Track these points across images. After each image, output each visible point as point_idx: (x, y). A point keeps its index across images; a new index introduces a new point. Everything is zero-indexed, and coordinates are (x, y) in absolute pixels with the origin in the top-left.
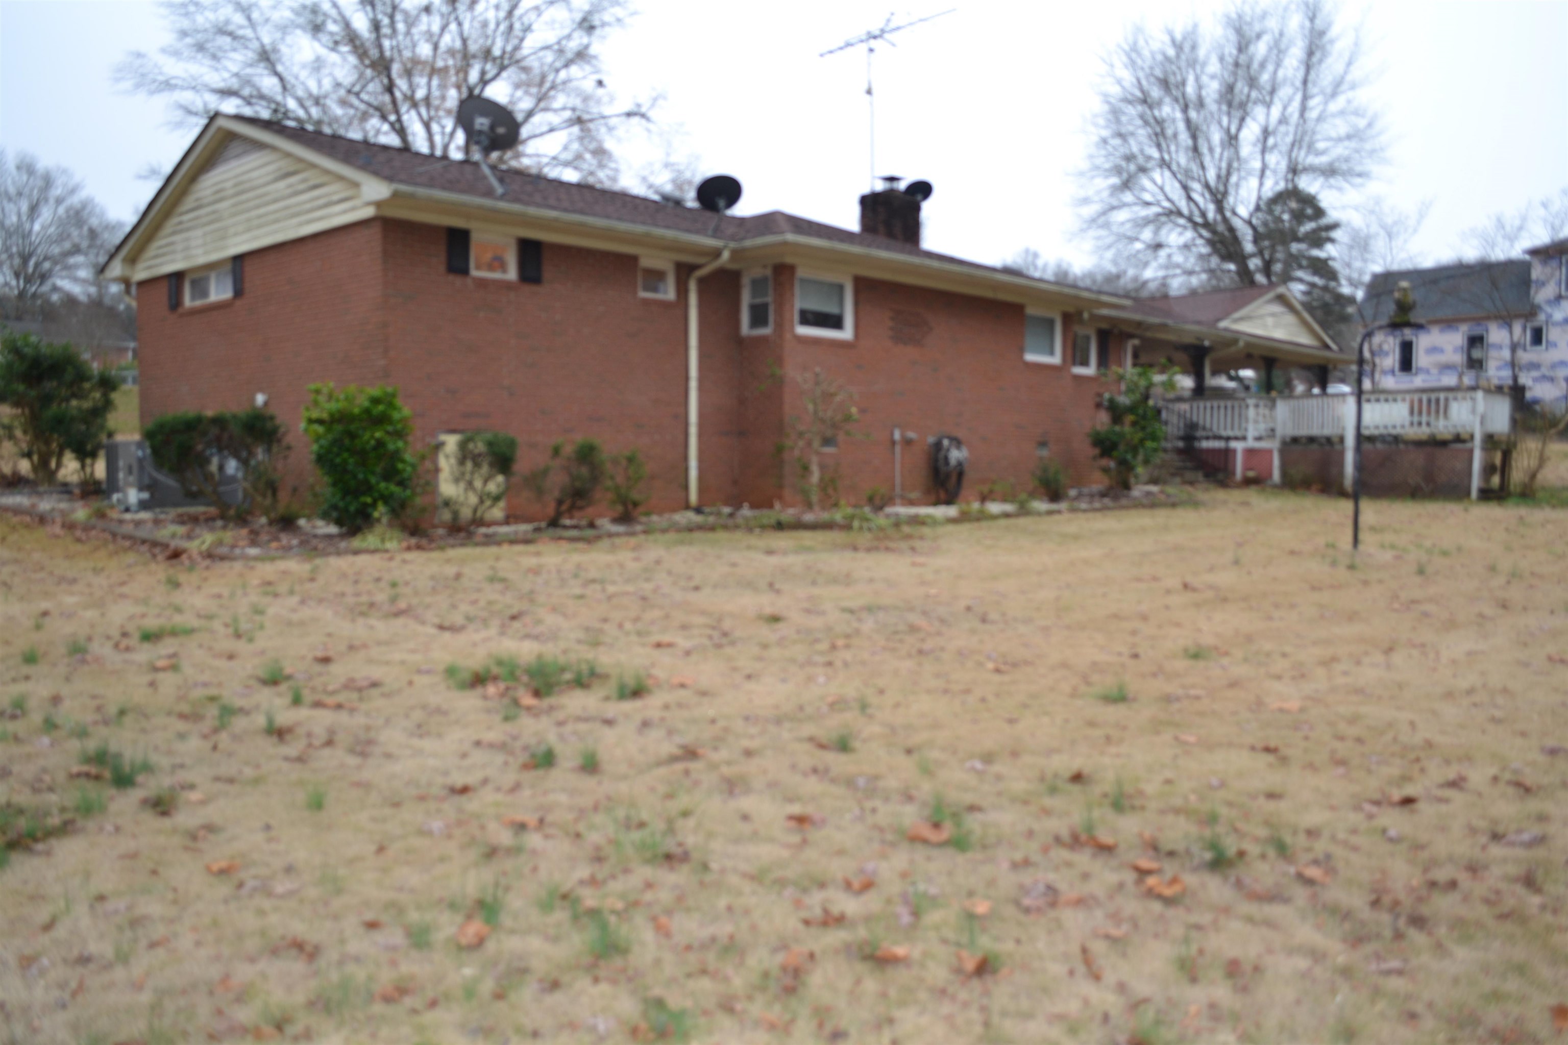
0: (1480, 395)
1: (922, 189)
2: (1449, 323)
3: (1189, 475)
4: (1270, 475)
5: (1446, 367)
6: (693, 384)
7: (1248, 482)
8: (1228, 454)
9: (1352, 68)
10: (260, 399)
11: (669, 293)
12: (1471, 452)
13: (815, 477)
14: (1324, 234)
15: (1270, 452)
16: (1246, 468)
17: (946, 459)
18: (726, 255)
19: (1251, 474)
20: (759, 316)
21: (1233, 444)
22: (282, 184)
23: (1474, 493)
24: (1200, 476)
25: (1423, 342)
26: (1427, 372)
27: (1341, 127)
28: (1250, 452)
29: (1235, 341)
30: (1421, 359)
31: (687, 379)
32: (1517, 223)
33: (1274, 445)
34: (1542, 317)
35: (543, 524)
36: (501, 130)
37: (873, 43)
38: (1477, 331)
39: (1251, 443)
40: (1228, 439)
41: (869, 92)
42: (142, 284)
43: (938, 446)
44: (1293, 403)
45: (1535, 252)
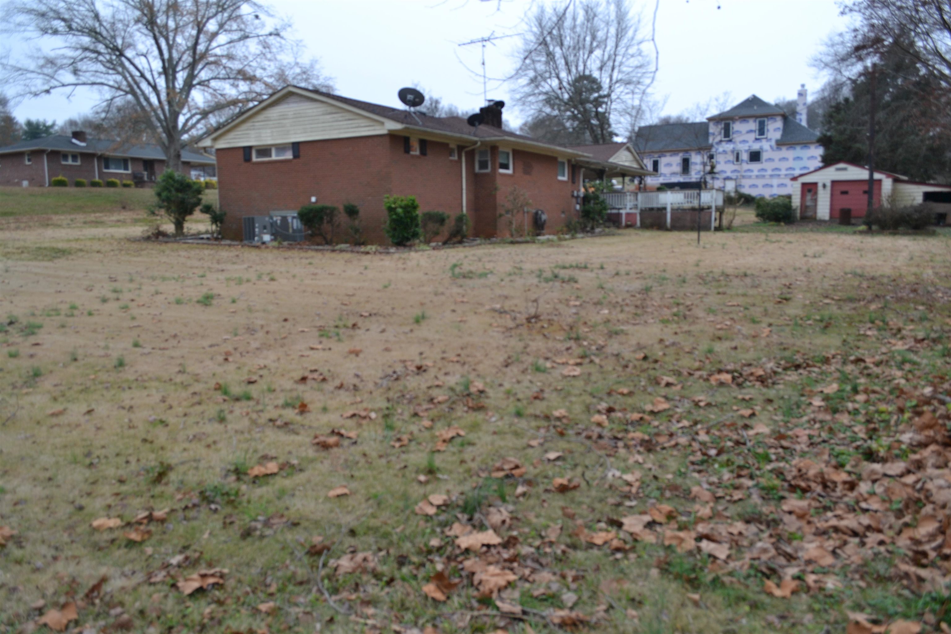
0: (714, 191)
1: (501, 104)
2: (674, 152)
3: (607, 224)
4: (636, 223)
5: (674, 174)
6: (464, 192)
7: (628, 226)
8: (619, 215)
9: (637, 33)
10: (313, 199)
11: (456, 158)
12: (711, 213)
13: (514, 226)
14: (601, 100)
15: (635, 214)
16: (627, 220)
17: (540, 218)
18: (479, 144)
19: (629, 223)
20: (483, 165)
21: (621, 211)
22: (328, 117)
23: (713, 228)
24: (611, 224)
25: (663, 161)
26: (665, 175)
27: (634, 62)
28: (628, 214)
29: (616, 168)
30: (662, 169)
31: (462, 189)
32: (705, 107)
33: (637, 211)
34: (714, 150)
35: (440, 244)
36: (417, 100)
37: (484, 43)
38: (686, 156)
39: (628, 211)
40: (619, 209)
41: (483, 64)
42: (218, 150)
43: (536, 214)
44: (645, 194)
45: (710, 119)
